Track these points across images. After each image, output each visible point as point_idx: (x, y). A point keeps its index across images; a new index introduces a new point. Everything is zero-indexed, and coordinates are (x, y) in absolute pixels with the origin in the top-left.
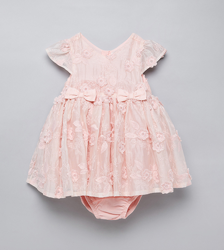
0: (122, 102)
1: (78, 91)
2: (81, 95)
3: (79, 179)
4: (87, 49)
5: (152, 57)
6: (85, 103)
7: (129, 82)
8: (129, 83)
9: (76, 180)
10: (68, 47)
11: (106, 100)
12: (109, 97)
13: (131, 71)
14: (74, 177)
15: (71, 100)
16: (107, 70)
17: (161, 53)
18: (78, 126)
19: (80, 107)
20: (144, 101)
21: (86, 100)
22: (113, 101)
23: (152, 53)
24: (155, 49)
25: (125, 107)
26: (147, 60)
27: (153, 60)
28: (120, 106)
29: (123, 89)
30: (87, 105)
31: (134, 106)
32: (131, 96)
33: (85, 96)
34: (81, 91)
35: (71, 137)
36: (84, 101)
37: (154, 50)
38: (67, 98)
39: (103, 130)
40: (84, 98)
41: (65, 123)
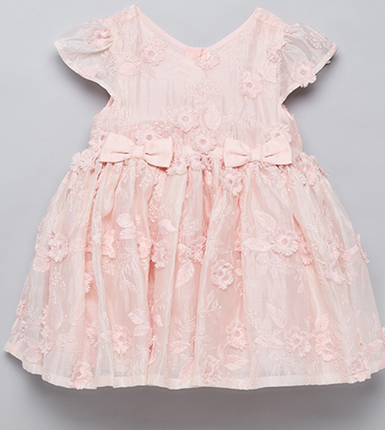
0: (234, 168)
1: (131, 143)
2: (138, 151)
3: (130, 348)
4: (152, 44)
5: (304, 63)
6: (147, 171)
7: (249, 122)
8: (249, 124)
9: (125, 349)
10: (109, 37)
11: (196, 164)
12: (203, 155)
13: (255, 96)
14: (120, 343)
15: (113, 164)
16: (198, 93)
17: (326, 53)
18: (126, 226)
19: (134, 181)
20: (287, 167)
21: (149, 164)
22: (213, 164)
23: (304, 54)
24: (312, 45)
25: (239, 180)
26: (293, 68)
27: (307, 68)
28: (229, 176)
29: (237, 139)
30: (150, 175)
31: (264, 176)
32: (256, 155)
33: (147, 154)
34: (137, 142)
35: (113, 251)
36: (143, 166)
37: (309, 46)
38: (105, 161)
39: (184, 234)
40: (144, 158)
41: (97, 220)
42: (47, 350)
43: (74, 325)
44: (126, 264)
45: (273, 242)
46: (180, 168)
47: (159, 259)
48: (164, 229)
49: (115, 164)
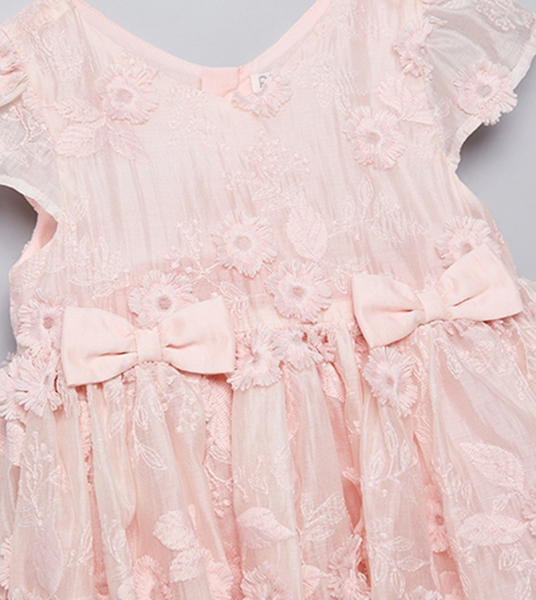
0: (389, 345)
1: (124, 323)
2: (147, 343)
4: (120, 74)
5: (483, 68)
6: (182, 389)
7: (393, 226)
8: (395, 231)
10: (15, 69)
11: (298, 351)
12: (308, 327)
13: (392, 163)
15: (100, 385)
16: (257, 175)
17: (529, 38)
18: (180, 546)
19: (163, 420)
20: (512, 321)
21: (179, 370)
22: (336, 345)
23: (478, 48)
24: (493, 25)
25: (408, 374)
26: (459, 84)
27: (492, 81)
28: (382, 368)
29: (376, 273)
30: (193, 400)
31: (461, 353)
32: (430, 304)
33: (169, 346)
34: (137, 319)
36: (171, 379)
37: (487, 27)
38: (81, 382)
39: (309, 538)
40: (166, 360)
41: (118, 544)
45: (530, 516)
46: (262, 370)
48: (258, 532)
49: (105, 385)
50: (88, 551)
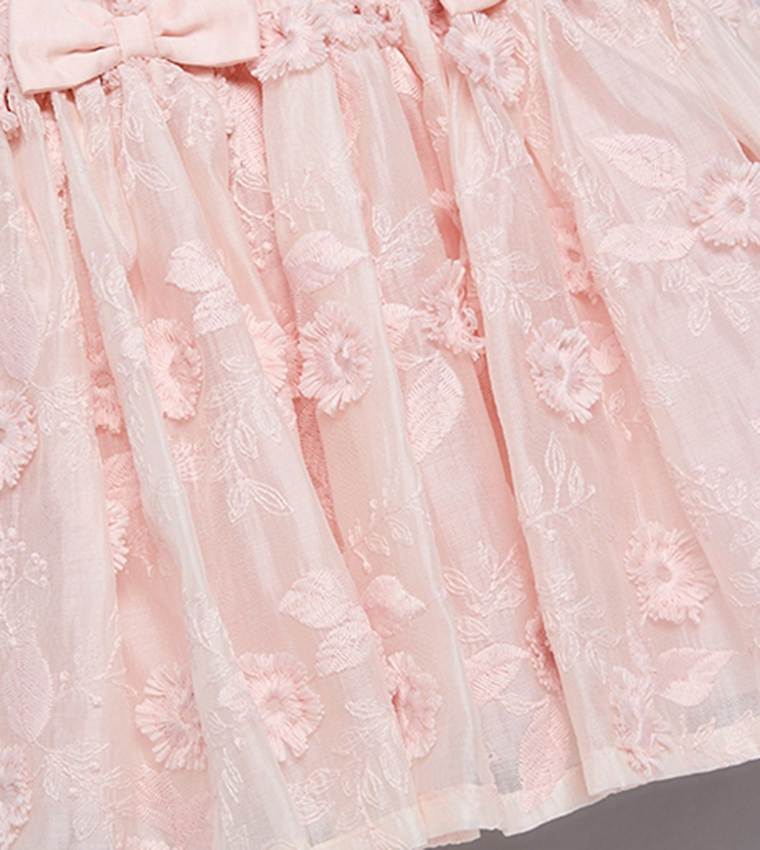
0: (480, 11)
3: (319, 727)
9: (298, 736)
14: (276, 720)
15: (70, 93)
18: (205, 286)
21: (182, 66)
30: (205, 101)
33: (166, 34)
35: (178, 395)
36: (171, 77)
38: (41, 86)
39: (387, 266)
40: (162, 52)
41: (114, 285)
42: (13, 828)
43: (97, 699)
44: (235, 420)
45: (700, 217)
46: (300, 53)
47: (328, 380)
48: (315, 266)
49: (77, 93)
50: (74, 311)
